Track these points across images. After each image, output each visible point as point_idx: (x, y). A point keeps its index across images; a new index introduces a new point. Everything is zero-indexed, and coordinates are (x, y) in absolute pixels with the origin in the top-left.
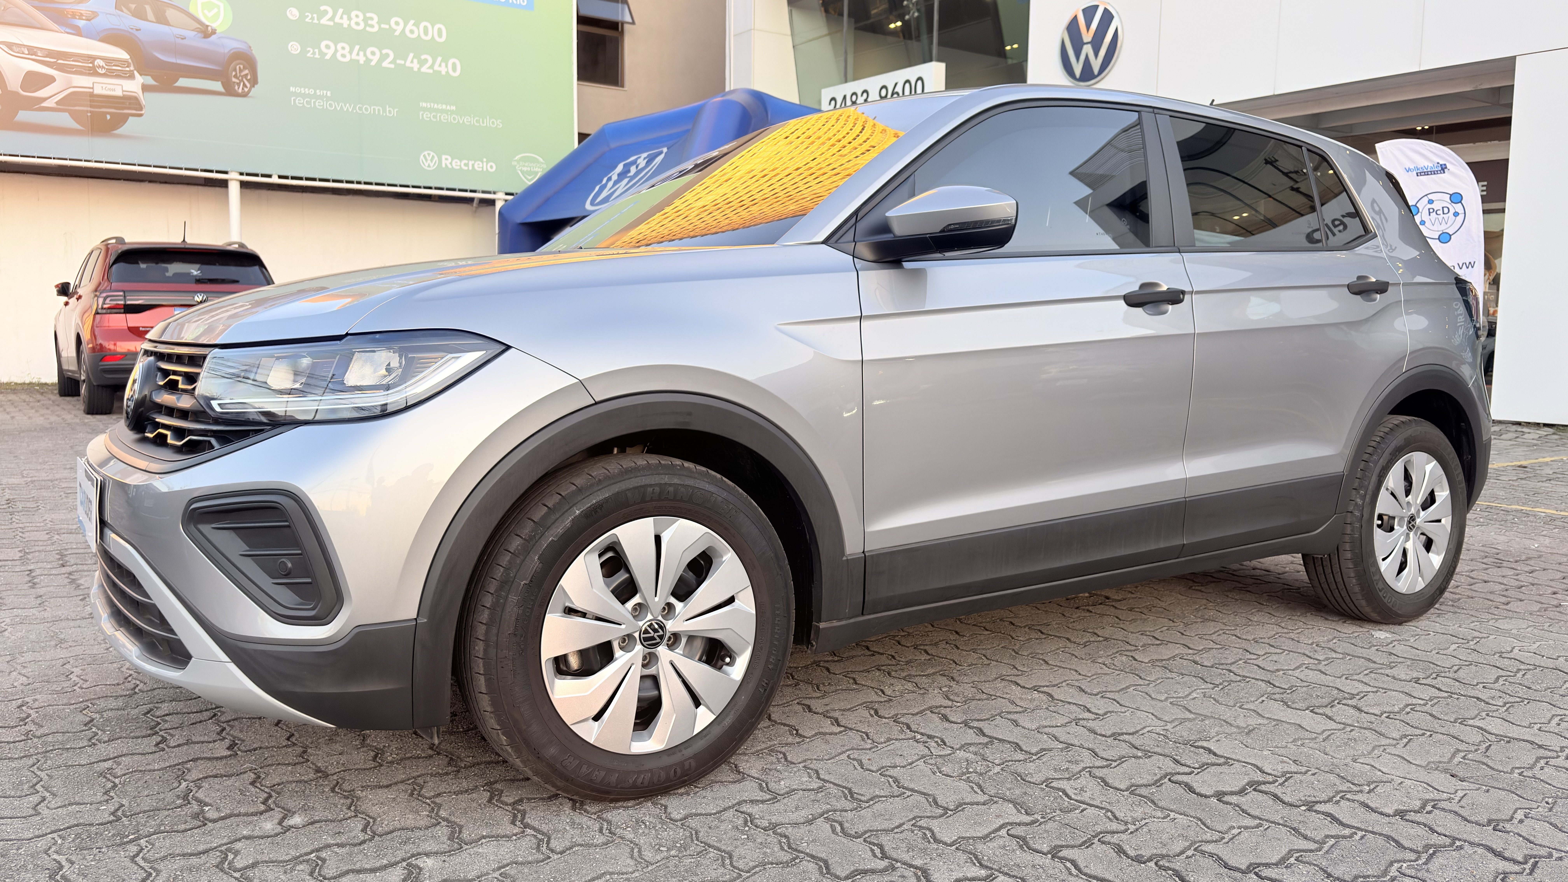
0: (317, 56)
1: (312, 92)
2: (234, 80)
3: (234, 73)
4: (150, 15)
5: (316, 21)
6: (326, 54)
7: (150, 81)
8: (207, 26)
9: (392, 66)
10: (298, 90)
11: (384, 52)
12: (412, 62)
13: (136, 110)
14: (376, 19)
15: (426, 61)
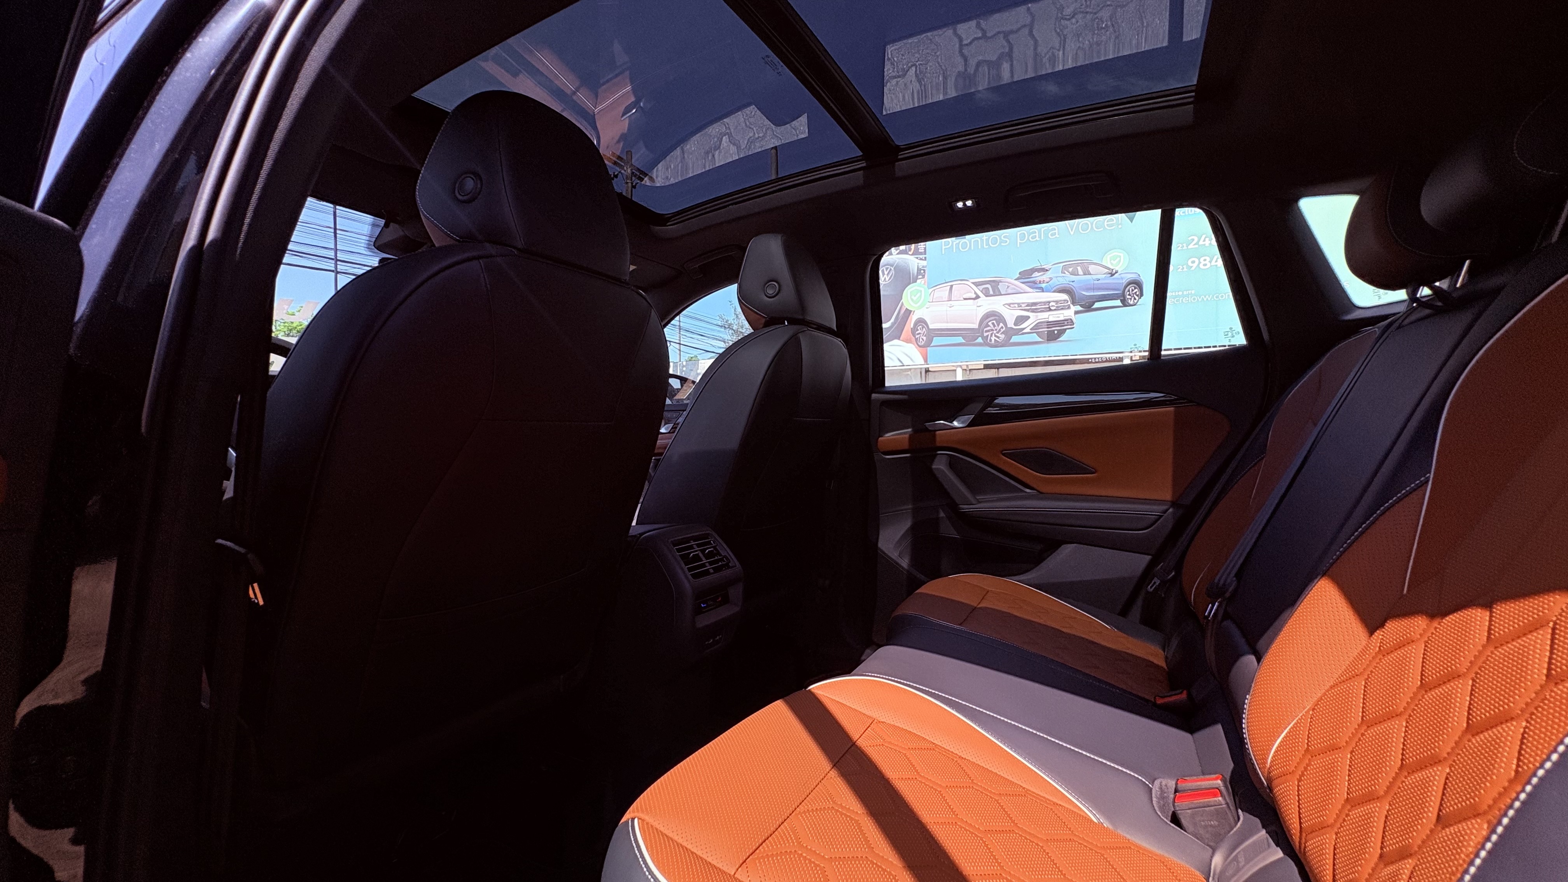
1: (1180, 293)
2: (1128, 297)
3: (1128, 293)
4: (1080, 272)
5: (1185, 248)
6: (1192, 267)
7: (1079, 308)
8: (1113, 270)
13: (1071, 325)
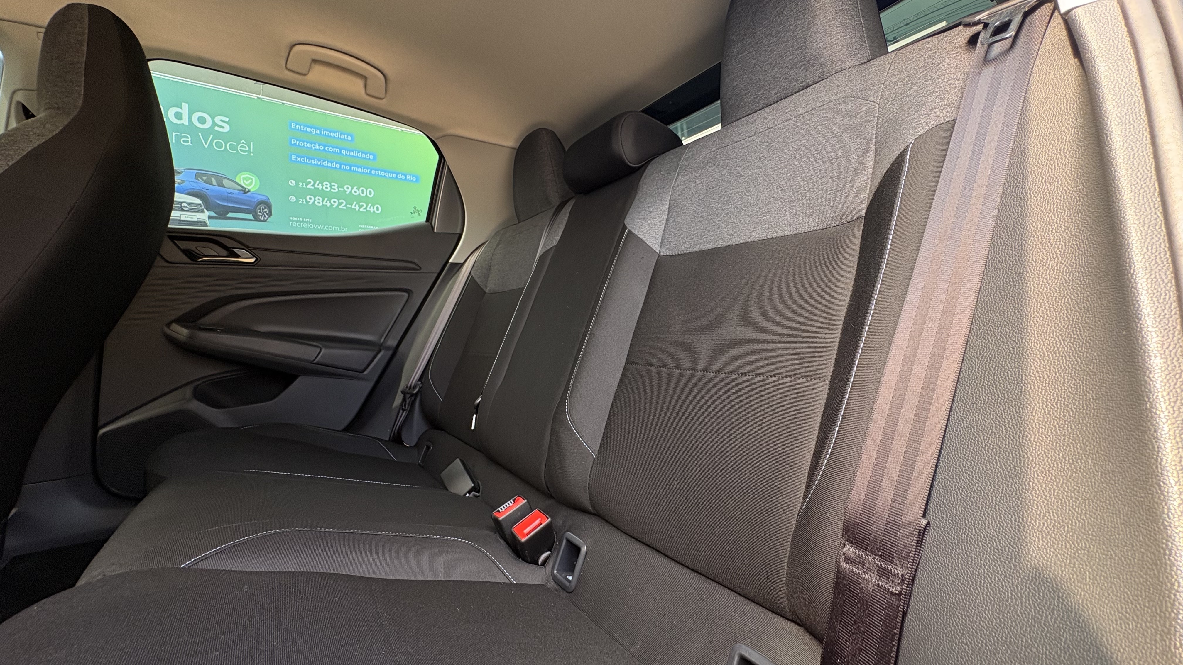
0: (305, 203)
1: (301, 219)
2: (259, 214)
3: (259, 210)
4: (214, 182)
5: (304, 186)
6: (310, 202)
7: (213, 214)
8: (245, 188)
9: (345, 208)
10: (294, 219)
11: (340, 201)
12: (355, 206)
14: (336, 186)
15: (363, 206)
